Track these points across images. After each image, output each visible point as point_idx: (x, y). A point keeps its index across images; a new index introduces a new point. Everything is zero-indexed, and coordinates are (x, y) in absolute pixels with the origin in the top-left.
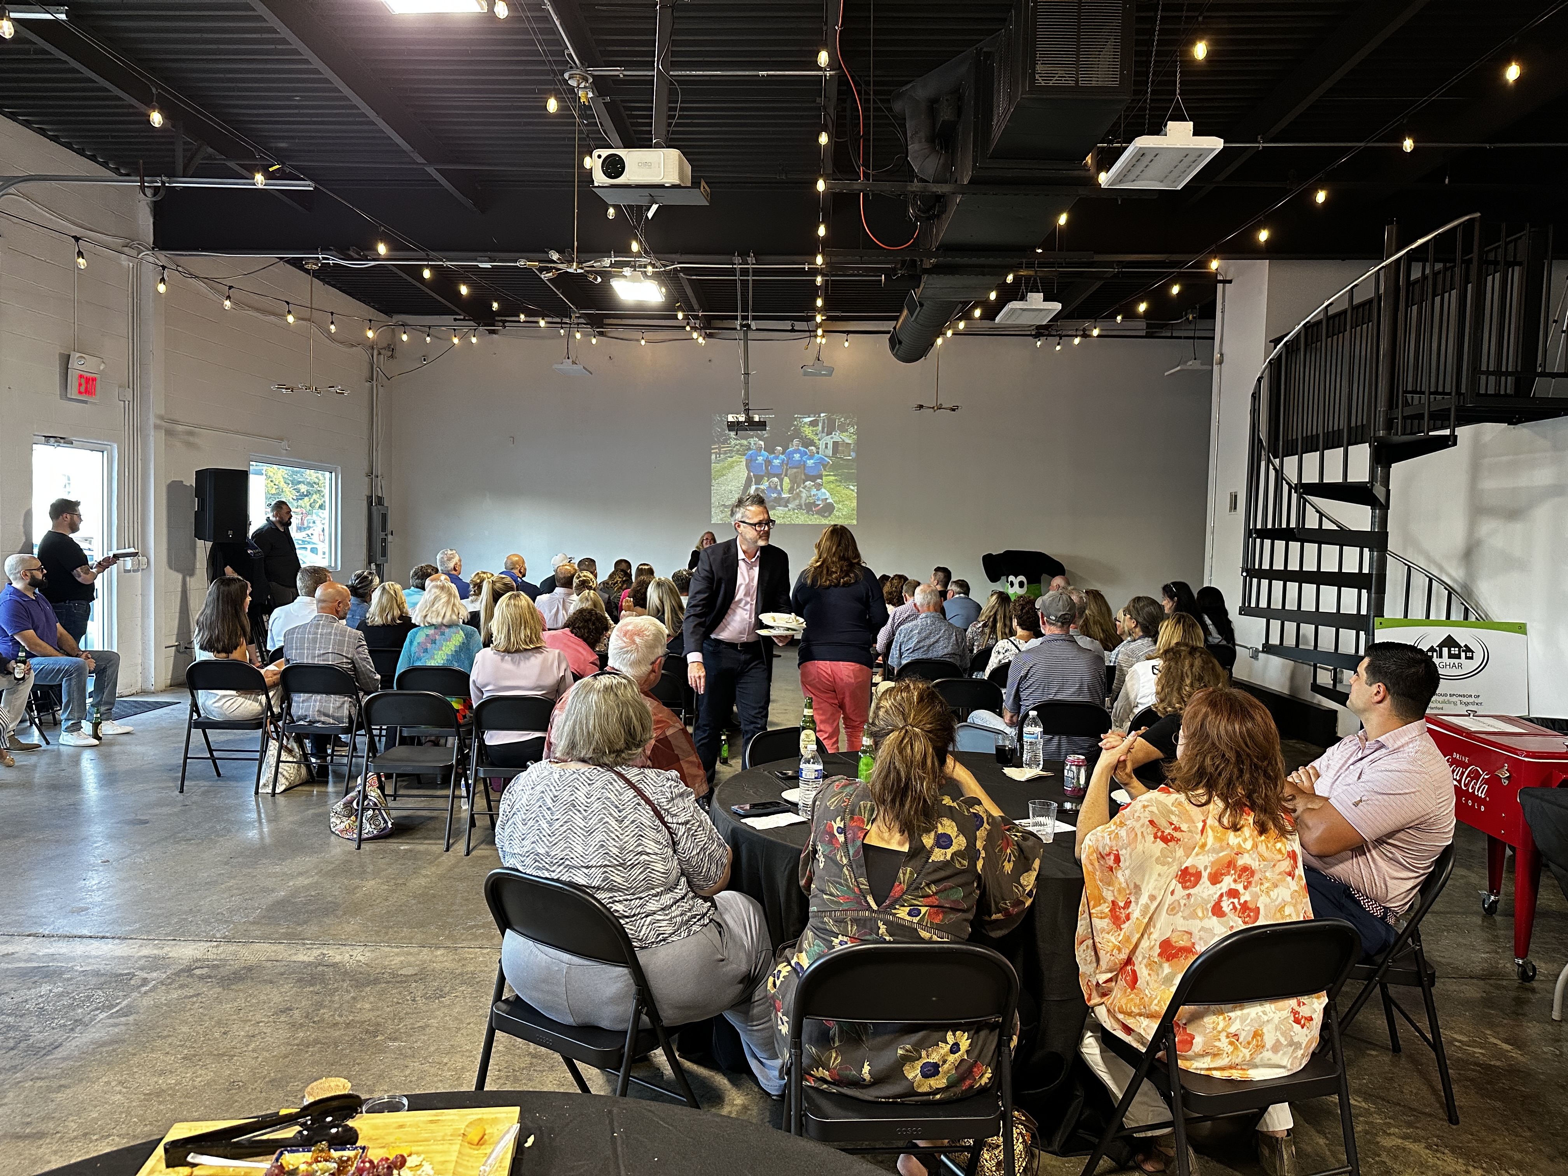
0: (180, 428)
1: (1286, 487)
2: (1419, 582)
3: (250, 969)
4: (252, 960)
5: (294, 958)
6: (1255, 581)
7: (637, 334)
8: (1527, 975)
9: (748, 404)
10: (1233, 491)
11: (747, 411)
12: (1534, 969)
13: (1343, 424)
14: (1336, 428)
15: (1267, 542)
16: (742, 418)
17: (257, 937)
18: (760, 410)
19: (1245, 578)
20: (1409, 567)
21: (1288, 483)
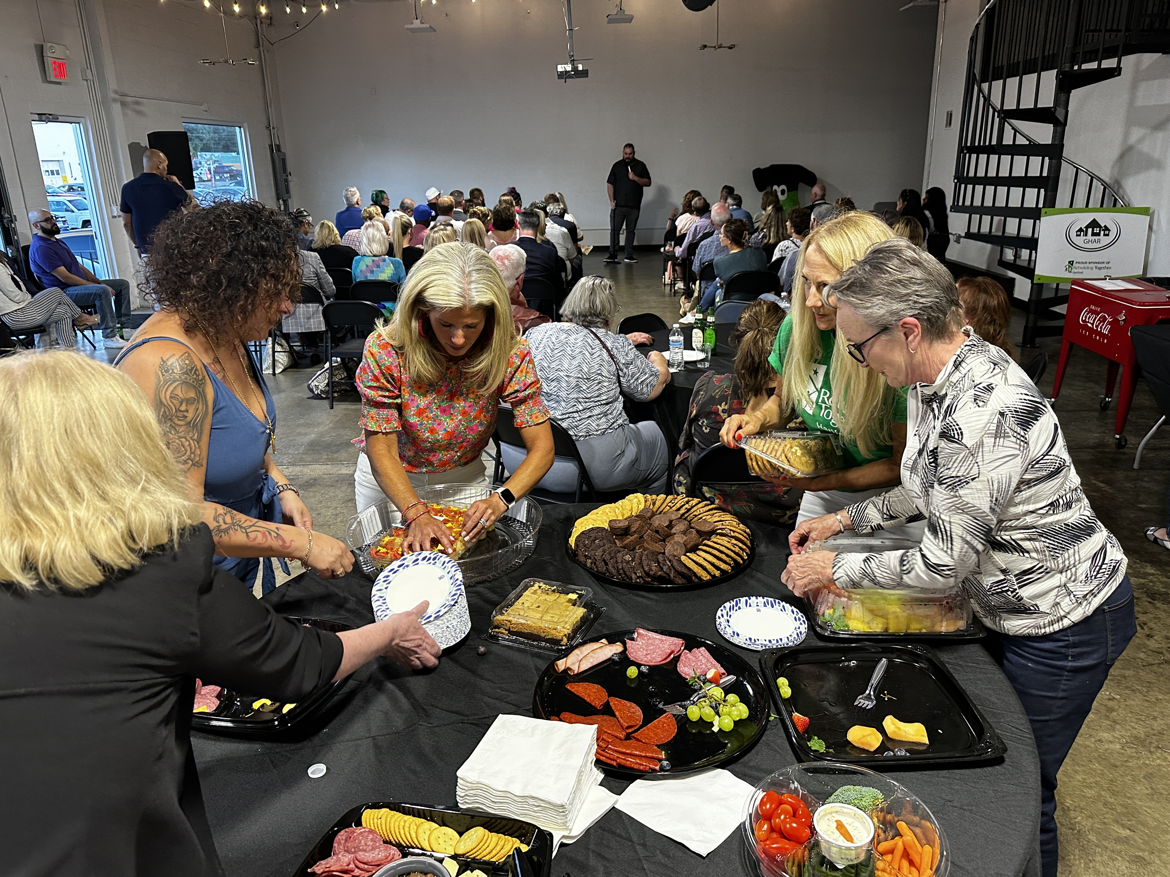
0: (129, 99)
1: (991, 110)
2: (1084, 179)
3: (315, 479)
4: (314, 475)
5: (340, 472)
6: (963, 186)
8: (1120, 445)
9: (573, 56)
10: (949, 109)
11: (573, 62)
12: (1126, 441)
13: (1039, 55)
14: (1033, 57)
15: (974, 156)
16: (569, 68)
17: (310, 461)
18: (581, 61)
19: (956, 184)
20: (1077, 168)
21: (992, 107)
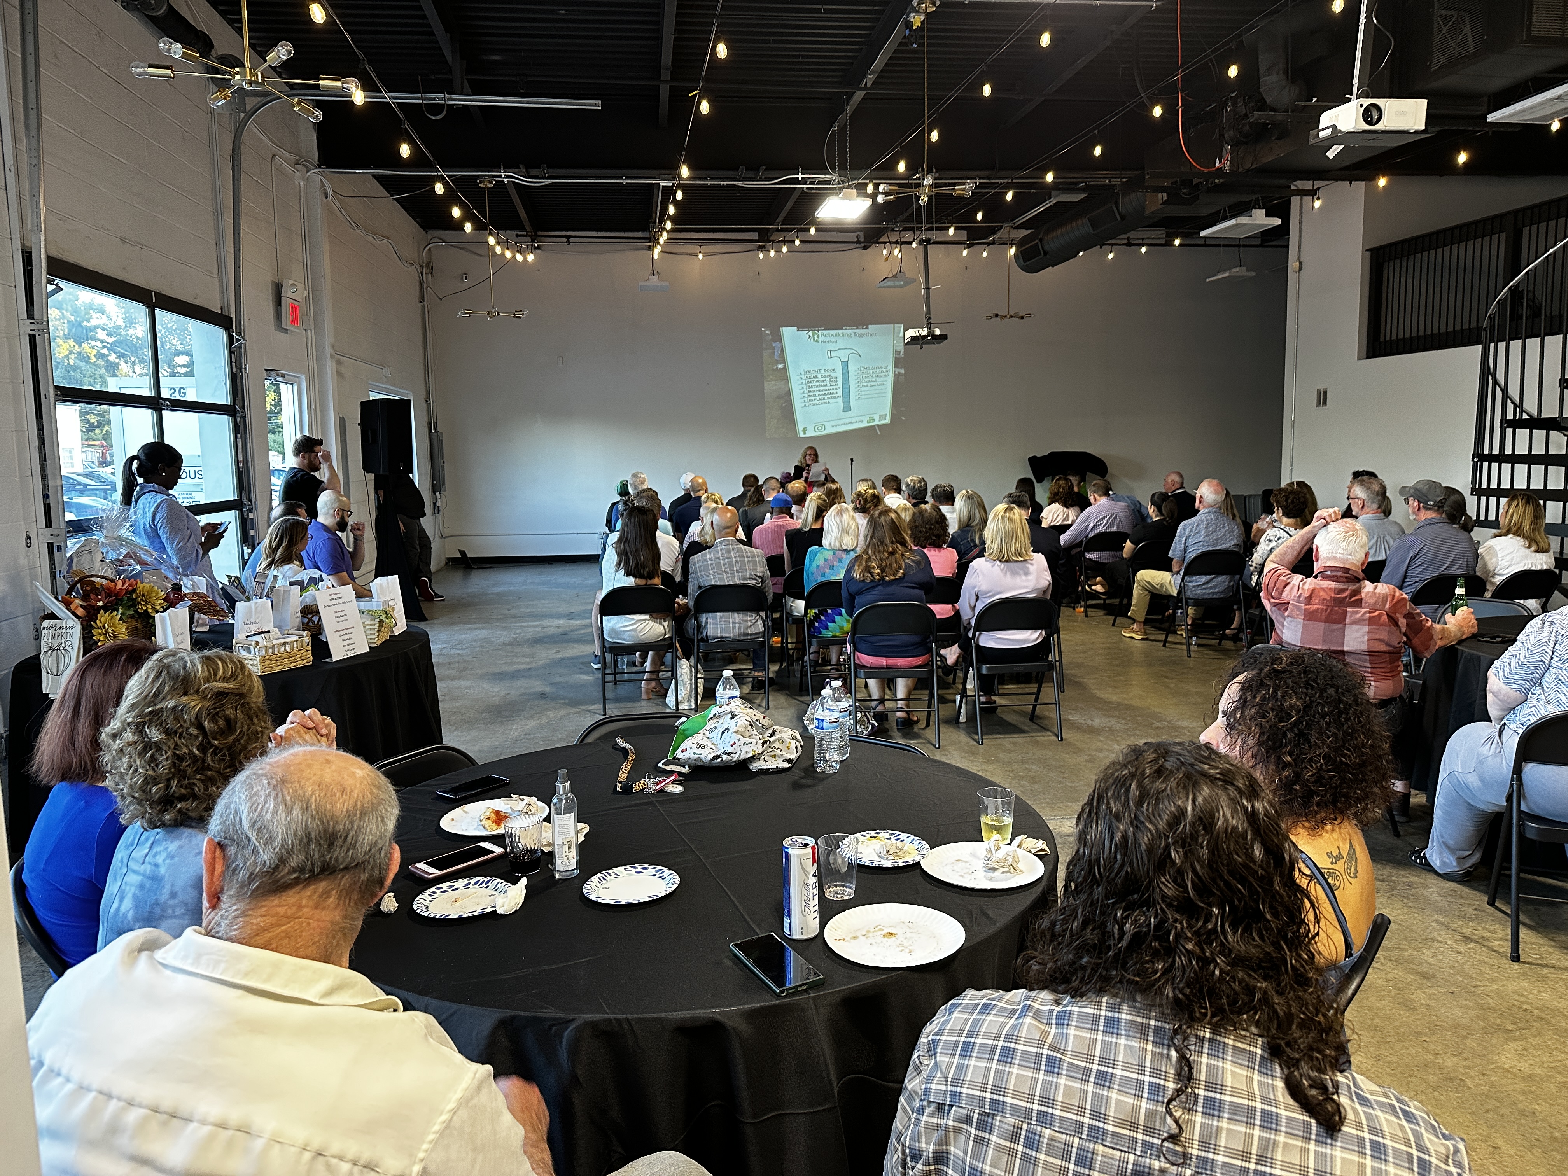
7: (695, 249)
9: (930, 318)
10: (1322, 387)
11: (929, 326)
16: (924, 332)
18: (938, 325)
